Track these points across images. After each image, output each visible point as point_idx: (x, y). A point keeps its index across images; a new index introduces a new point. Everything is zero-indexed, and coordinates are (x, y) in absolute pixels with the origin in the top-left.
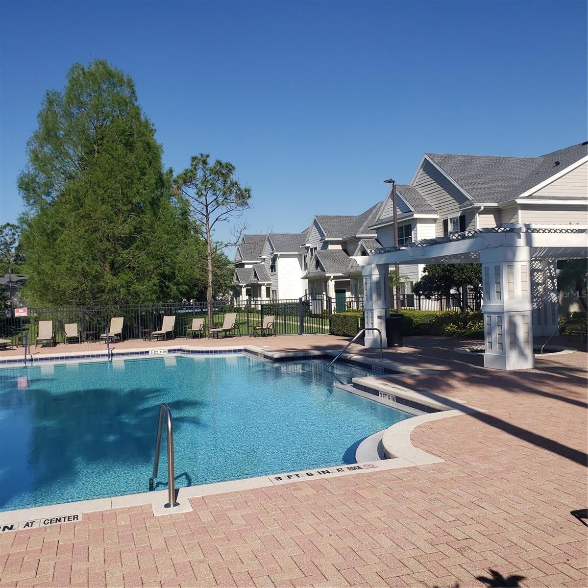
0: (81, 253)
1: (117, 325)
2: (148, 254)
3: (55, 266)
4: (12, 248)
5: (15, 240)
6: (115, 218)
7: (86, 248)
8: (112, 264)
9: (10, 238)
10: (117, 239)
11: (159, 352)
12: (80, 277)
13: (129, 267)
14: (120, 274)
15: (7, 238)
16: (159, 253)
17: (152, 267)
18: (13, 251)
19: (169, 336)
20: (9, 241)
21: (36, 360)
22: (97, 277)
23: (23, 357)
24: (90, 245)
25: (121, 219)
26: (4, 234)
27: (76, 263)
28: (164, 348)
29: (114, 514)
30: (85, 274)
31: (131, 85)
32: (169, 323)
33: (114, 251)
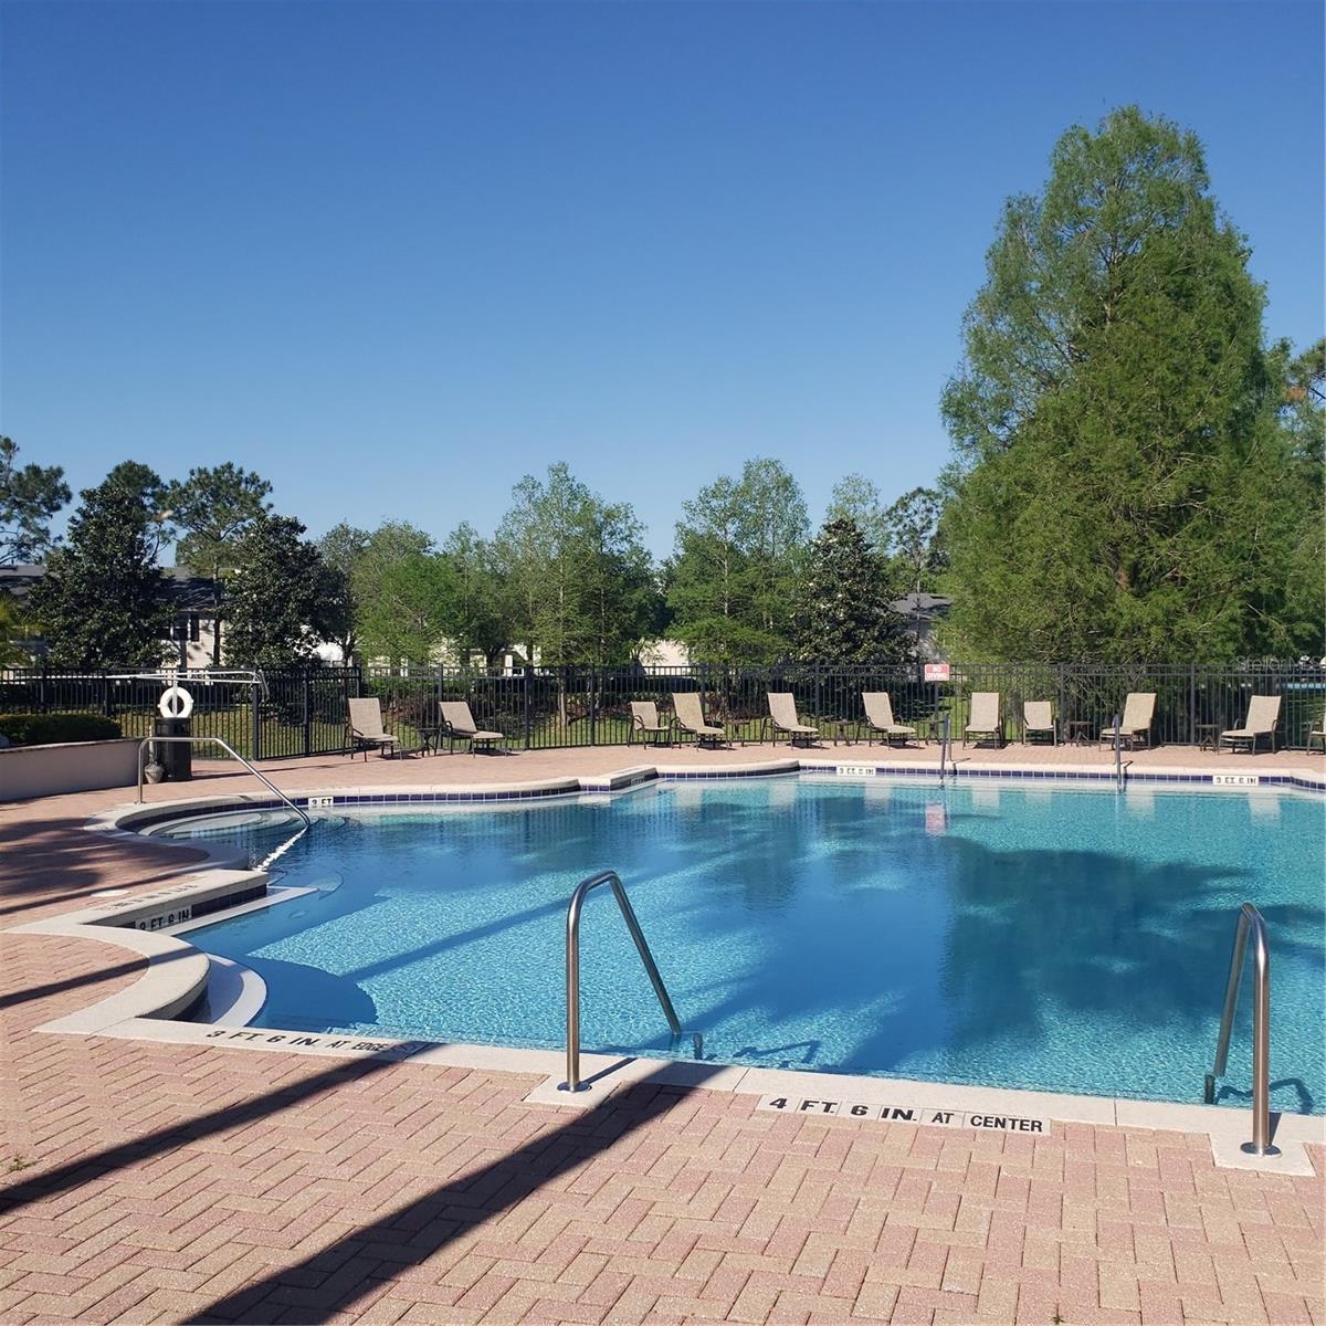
0: (1066, 545)
1: (1139, 710)
2: (1218, 545)
3: (1011, 577)
4: (925, 538)
5: (930, 522)
6: (1145, 469)
7: (1077, 536)
8: (1134, 571)
9: (922, 519)
10: (1147, 515)
11: (1236, 780)
12: (1060, 601)
13: (1174, 579)
14: (1151, 594)
15: (916, 518)
16: (1245, 543)
17: (1227, 578)
18: (926, 544)
19: (1262, 744)
20: (919, 524)
21: (964, 773)
22: (1100, 601)
23: (937, 765)
24: (1087, 529)
25: (1159, 467)
26: (910, 511)
27: (1054, 570)
28: (1248, 771)
29: (1121, 1139)
30: (1072, 593)
31: (1194, 153)
32: (1263, 713)
33: (1139, 541)
